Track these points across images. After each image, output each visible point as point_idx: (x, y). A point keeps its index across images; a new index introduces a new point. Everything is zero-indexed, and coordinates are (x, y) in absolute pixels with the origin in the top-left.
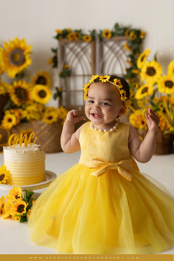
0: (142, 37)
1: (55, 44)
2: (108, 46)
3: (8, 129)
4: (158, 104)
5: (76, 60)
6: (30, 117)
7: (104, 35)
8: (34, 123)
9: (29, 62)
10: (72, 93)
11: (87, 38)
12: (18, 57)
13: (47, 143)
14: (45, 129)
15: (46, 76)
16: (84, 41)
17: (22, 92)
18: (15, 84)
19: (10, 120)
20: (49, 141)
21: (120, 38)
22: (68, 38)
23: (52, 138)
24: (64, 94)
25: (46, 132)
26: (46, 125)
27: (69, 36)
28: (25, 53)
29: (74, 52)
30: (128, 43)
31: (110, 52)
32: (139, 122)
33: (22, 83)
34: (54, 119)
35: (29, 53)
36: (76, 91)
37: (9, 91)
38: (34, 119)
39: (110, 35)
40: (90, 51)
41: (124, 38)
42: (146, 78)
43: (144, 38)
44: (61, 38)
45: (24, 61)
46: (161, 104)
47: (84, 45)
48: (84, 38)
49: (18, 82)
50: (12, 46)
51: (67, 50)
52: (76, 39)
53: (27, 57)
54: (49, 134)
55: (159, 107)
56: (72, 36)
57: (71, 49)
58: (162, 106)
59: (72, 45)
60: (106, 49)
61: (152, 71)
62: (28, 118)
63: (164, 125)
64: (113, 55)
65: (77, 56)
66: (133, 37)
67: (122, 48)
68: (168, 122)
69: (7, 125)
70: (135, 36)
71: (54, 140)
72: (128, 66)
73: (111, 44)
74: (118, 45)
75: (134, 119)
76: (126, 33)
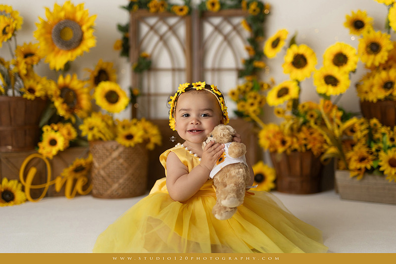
0: (266, 11)
1: (124, 18)
2: (212, 24)
3: (48, 158)
4: (306, 113)
5: (161, 44)
6: (94, 136)
7: (209, 6)
8: (99, 147)
9: (90, 43)
10: (152, 98)
11: (181, 10)
12: (69, 35)
13: (121, 181)
14: (119, 156)
15: (109, 69)
16: (174, 15)
17: (71, 94)
18: (61, 80)
19: (53, 142)
20: (126, 176)
21: (232, 11)
22: (148, 9)
23: (131, 171)
24: (139, 100)
25: (121, 161)
26: (121, 149)
27: (151, 5)
28: (84, 28)
29: (156, 32)
30: (246, 19)
31: (216, 33)
32: (278, 142)
33: (72, 79)
34: (138, 139)
35: (91, 27)
36: (157, 95)
37: (50, 93)
38: (101, 139)
39: (217, 7)
40: (182, 30)
41: (239, 12)
42: (291, 72)
43: (269, 14)
44: (135, 7)
45: (80, 40)
46: (309, 113)
47: (172, 21)
48: (176, 9)
49: (64, 77)
50: (62, 14)
51: (144, 29)
52: (162, 10)
53: (88, 34)
54: (126, 165)
55: (308, 117)
56: (155, 6)
57: (152, 28)
58: (312, 116)
59: (152, 21)
60: (208, 29)
61: (302, 61)
62: (90, 137)
63: (318, 145)
64: (220, 38)
65: (162, 38)
66: (254, 10)
67: (235, 28)
68: (328, 140)
69: (46, 150)
70: (258, 10)
71: (133, 175)
72: (246, 55)
73: (217, 21)
74: (230, 23)
75: (268, 138)
76: (244, 4)
